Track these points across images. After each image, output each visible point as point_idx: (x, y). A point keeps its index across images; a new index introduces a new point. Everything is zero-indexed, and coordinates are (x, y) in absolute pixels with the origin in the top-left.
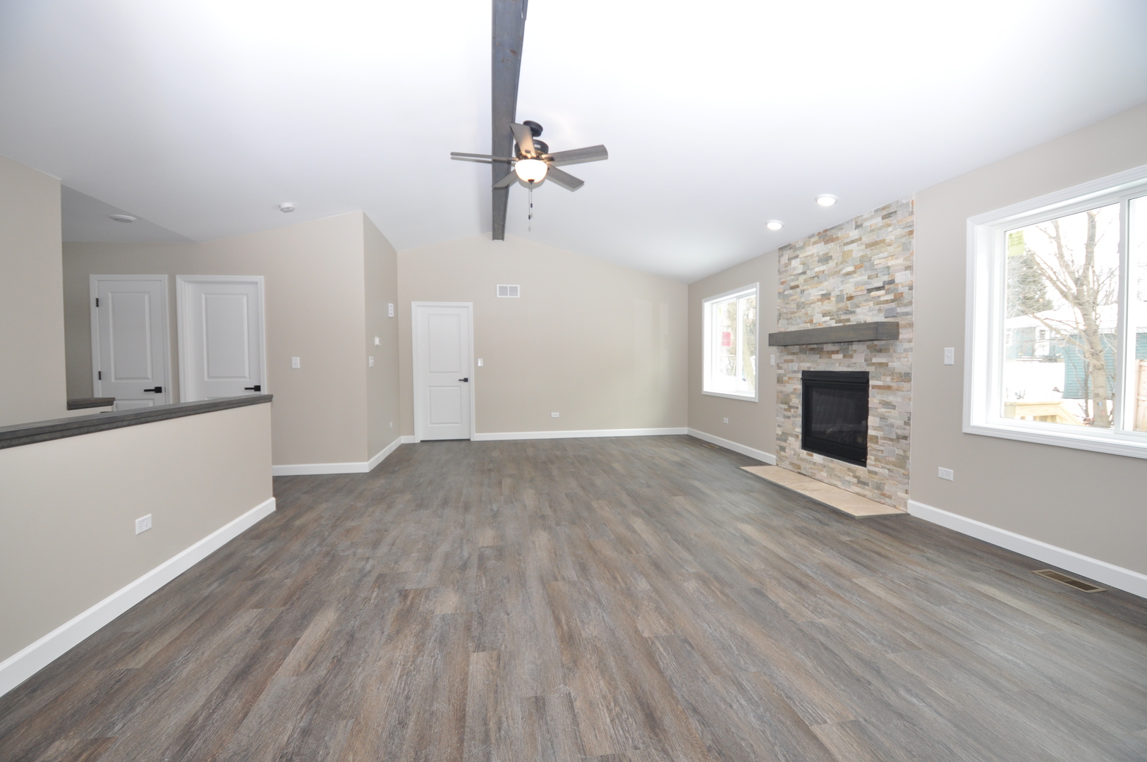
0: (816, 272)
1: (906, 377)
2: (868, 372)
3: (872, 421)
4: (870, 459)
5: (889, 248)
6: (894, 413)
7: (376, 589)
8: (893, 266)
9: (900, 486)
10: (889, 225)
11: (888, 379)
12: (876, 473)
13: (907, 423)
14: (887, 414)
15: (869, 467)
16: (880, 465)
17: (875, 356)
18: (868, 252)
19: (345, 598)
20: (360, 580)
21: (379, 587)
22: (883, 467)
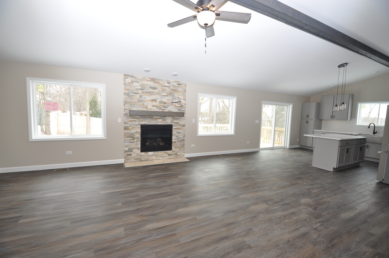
0: (149, 91)
1: (184, 126)
2: (172, 125)
3: (173, 137)
4: (173, 148)
5: (179, 93)
6: (181, 135)
7: (322, 215)
8: (180, 98)
9: (182, 152)
10: (179, 87)
11: (179, 126)
12: (175, 151)
13: (184, 137)
14: (178, 135)
15: (173, 150)
16: (176, 148)
17: (175, 120)
18: (172, 91)
19: (335, 218)
20: (326, 221)
21: (321, 215)
22: (177, 149)
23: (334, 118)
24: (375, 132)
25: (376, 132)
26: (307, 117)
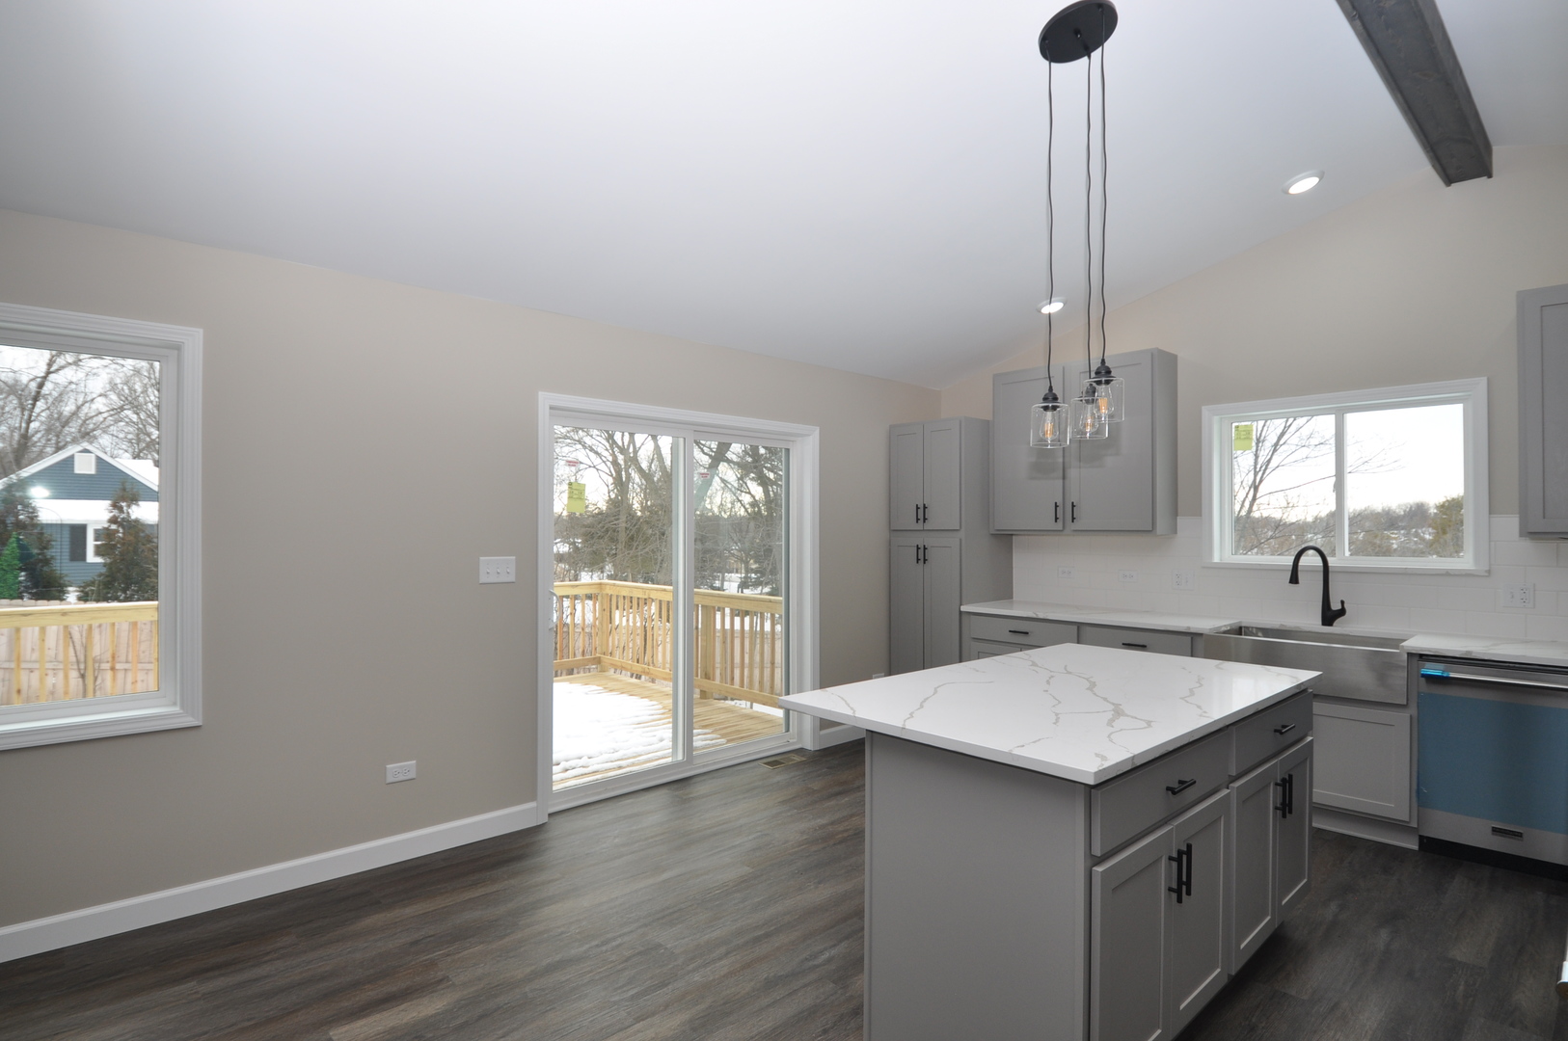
23: (1073, 519)
24: (1335, 606)
25: (1340, 607)
26: (918, 520)
